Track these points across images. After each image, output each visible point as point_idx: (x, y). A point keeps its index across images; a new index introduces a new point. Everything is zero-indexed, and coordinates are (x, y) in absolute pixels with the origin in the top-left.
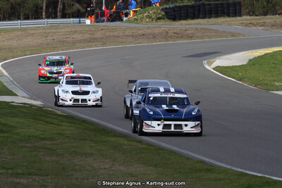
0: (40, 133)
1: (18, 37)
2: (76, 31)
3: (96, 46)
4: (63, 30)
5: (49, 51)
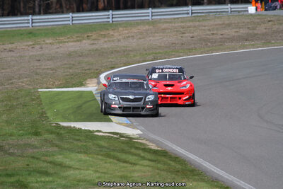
0: (98, 175)
1: (141, 33)
2: (229, 25)
3: (253, 46)
4: (212, 23)
5: (181, 54)
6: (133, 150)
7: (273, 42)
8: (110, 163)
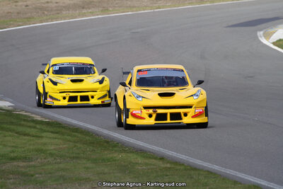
5: (20, 23)
6: (23, 123)
7: (111, 9)
8: (10, 136)
